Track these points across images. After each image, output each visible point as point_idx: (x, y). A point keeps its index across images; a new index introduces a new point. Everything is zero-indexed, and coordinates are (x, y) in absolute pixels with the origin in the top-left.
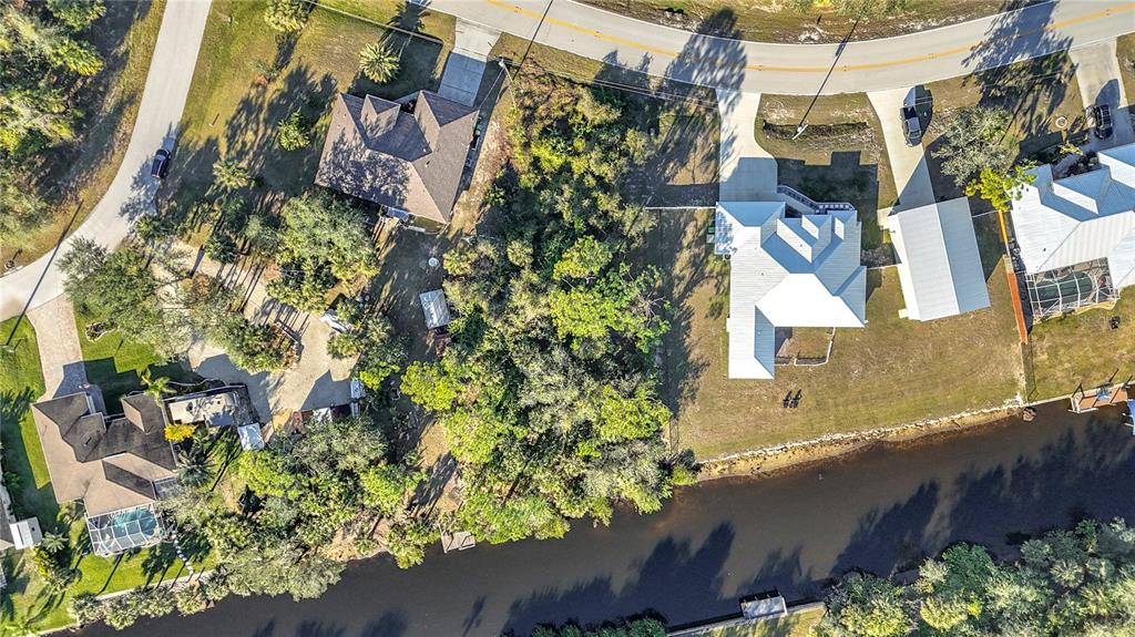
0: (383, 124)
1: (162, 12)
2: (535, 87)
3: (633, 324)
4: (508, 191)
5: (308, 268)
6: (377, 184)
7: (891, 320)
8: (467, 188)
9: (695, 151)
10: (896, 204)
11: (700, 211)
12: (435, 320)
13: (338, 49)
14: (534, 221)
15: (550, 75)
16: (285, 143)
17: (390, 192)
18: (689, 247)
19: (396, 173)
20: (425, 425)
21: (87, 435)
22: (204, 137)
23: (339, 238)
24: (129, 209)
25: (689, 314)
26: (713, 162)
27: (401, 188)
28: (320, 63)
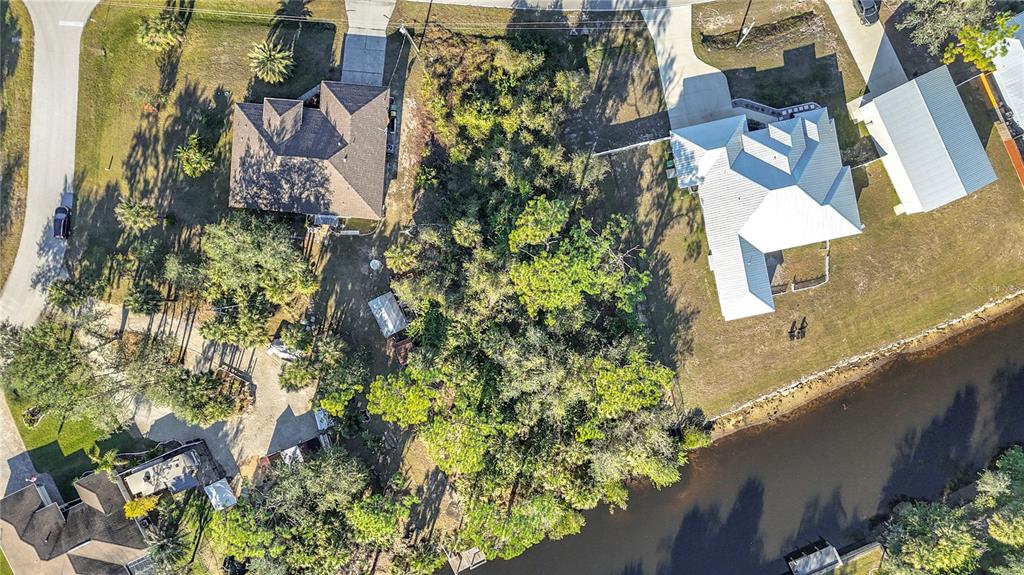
0: (289, 125)
1: (32, 61)
2: (444, 51)
3: (608, 283)
4: (439, 169)
5: (240, 300)
6: (297, 191)
7: (888, 219)
8: (395, 176)
9: (633, 81)
10: (866, 93)
11: (653, 145)
12: (391, 327)
13: (224, 58)
14: (475, 196)
15: (458, 34)
16: (188, 170)
17: (312, 198)
18: (649, 189)
19: (314, 176)
20: (404, 443)
21: (46, 530)
22: (103, 185)
23: (266, 258)
24: (40, 279)
25: (664, 262)
26: (656, 90)
27: (322, 191)
28: (208, 77)
